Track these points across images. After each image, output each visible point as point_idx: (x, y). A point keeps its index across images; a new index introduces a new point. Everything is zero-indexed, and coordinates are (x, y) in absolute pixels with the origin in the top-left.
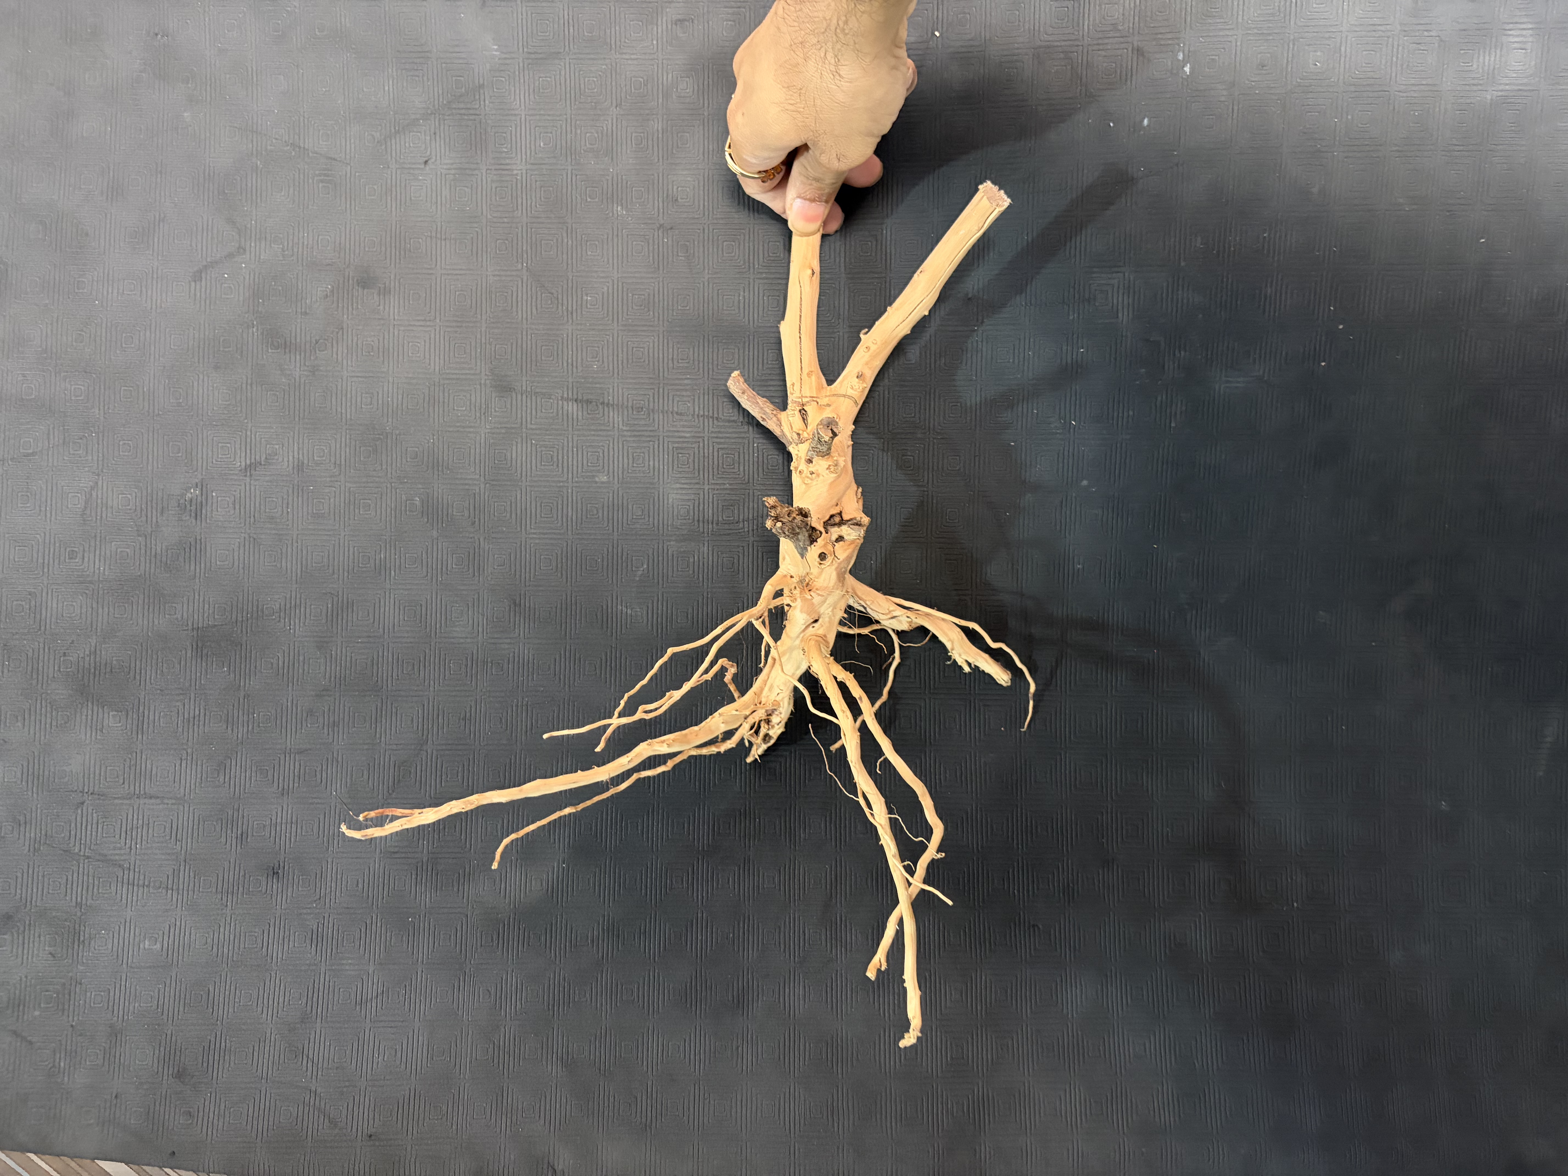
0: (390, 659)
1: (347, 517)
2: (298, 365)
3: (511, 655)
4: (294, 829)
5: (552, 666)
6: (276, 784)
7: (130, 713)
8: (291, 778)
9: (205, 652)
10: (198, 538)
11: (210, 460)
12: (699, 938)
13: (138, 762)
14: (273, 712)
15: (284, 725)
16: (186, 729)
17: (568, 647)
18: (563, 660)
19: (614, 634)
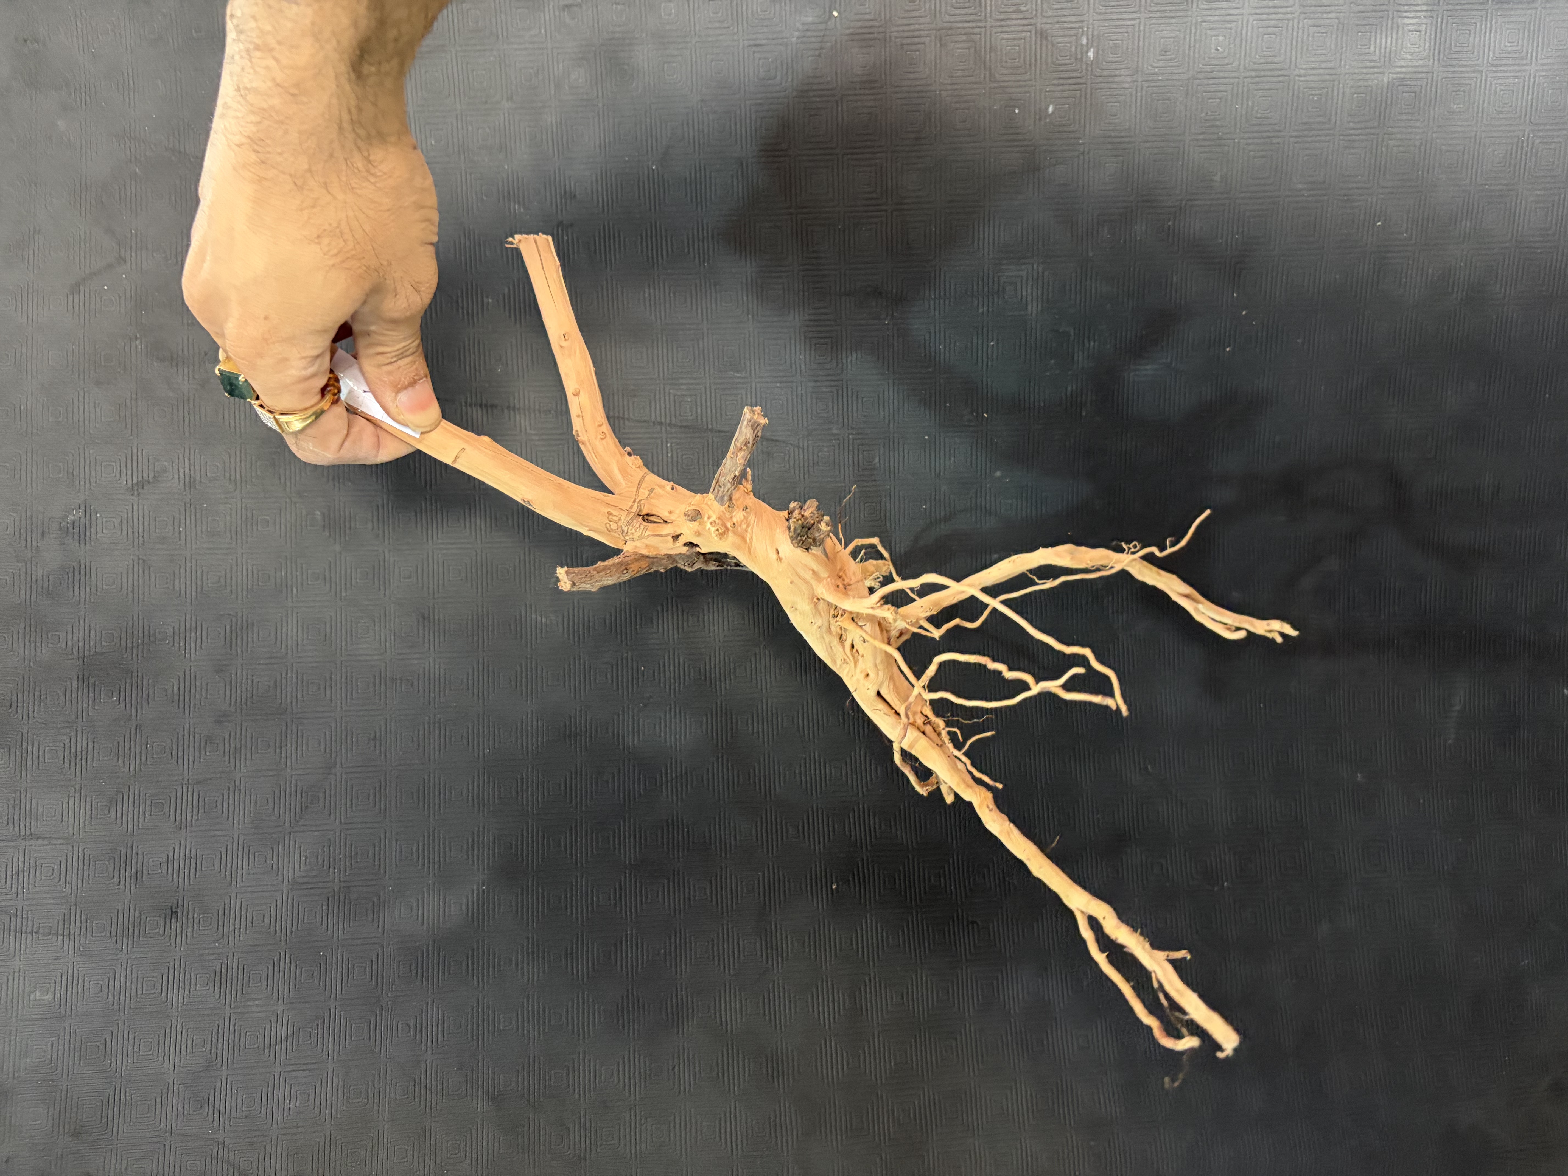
0: (294, 680)
1: (244, 534)
2: (186, 378)
3: (421, 670)
4: (193, 865)
5: (465, 680)
6: (172, 817)
7: (13, 750)
8: (189, 811)
9: (92, 681)
10: (82, 562)
11: (93, 480)
12: (630, 956)
13: (23, 801)
14: (169, 741)
15: (180, 754)
16: (73, 764)
17: (481, 660)
18: (476, 673)
19: (529, 645)
